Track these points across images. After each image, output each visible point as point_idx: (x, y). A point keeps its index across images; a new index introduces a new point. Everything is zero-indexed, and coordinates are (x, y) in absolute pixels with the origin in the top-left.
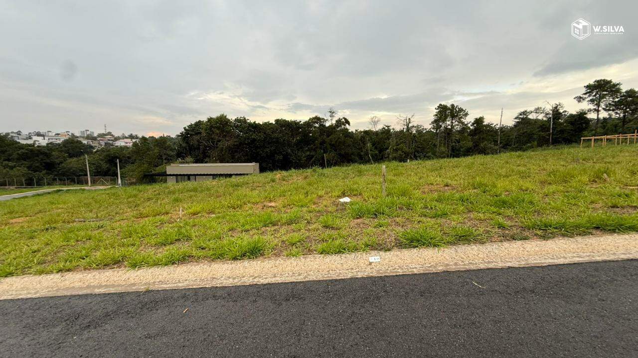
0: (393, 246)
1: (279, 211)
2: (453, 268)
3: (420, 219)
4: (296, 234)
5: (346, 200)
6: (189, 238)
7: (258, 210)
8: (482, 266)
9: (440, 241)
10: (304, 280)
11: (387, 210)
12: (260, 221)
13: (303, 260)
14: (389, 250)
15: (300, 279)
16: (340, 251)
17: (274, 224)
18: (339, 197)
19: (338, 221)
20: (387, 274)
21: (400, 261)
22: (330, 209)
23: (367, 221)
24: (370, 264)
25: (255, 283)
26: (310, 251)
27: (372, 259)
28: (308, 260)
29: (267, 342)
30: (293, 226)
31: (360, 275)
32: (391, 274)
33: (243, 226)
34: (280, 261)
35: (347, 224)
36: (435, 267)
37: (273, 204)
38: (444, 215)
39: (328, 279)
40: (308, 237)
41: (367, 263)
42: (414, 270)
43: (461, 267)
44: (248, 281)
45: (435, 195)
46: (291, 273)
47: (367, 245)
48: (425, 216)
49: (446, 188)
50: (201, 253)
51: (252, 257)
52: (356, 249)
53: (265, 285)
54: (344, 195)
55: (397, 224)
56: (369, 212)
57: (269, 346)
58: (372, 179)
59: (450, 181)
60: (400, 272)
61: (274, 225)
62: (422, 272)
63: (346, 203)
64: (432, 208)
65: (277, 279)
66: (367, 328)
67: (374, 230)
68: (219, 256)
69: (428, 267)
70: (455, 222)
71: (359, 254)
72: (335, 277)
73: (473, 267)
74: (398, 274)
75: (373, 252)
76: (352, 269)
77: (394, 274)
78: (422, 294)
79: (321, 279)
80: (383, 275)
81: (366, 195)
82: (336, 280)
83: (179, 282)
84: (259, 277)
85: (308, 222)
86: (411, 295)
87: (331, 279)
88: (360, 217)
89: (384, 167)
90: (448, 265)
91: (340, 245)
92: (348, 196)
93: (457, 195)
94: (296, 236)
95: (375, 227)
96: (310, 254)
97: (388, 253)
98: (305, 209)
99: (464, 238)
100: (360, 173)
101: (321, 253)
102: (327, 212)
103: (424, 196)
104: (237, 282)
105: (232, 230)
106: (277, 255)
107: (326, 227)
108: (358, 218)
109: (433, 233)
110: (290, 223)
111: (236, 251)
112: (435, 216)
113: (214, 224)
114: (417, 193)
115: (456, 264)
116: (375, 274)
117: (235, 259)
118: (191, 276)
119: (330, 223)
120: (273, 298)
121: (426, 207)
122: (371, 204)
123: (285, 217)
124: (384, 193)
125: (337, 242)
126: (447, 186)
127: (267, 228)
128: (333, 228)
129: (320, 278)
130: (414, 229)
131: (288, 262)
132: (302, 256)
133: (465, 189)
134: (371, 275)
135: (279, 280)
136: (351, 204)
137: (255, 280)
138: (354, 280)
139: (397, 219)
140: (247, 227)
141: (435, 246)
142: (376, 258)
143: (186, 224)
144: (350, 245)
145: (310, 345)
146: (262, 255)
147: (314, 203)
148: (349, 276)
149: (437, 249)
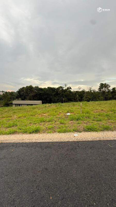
0: (82, 131)
1: (46, 117)
2: (102, 139)
3: (92, 121)
4: (51, 125)
5: (69, 114)
6: (17, 126)
7: (40, 117)
8: (112, 139)
9: (98, 130)
10: (52, 141)
12: (40, 121)
13: (52, 134)
14: (81, 132)
15: (51, 141)
16: (65, 132)
17: (44, 122)
18: (66, 113)
19: (65, 122)
21: (84, 136)
22: (63, 117)
23: (75, 122)
24: (74, 137)
25: (36, 142)
26: (55, 132)
27: (75, 135)
28: (54, 134)
30: (50, 123)
31: (71, 140)
32: (81, 140)
33: (34, 122)
34: (45, 135)
35: (68, 123)
36: (96, 139)
37: (45, 115)
38: (100, 120)
40: (55, 127)
41: (73, 136)
42: (89, 139)
43: (105, 139)
44: (34, 141)
45: (98, 113)
46: (48, 139)
47: (74, 130)
48: (94, 121)
49: (102, 111)
50: (20, 131)
51: (36, 133)
52: (70, 131)
53: (39, 142)
54: (68, 112)
55: (85, 123)
56: (75, 119)
57: (38, 164)
58: (78, 107)
60: (84, 140)
62: (92, 140)
63: (68, 115)
68: (25, 132)
69: (94, 139)
70: (104, 123)
71: (71, 133)
72: (62, 141)
73: (109, 139)
75: (76, 133)
76: (68, 138)
77: (82, 141)
78: (91, 148)
80: (78, 141)
81: (75, 113)
82: (63, 142)
83: (12, 140)
84: (38, 140)
85: (55, 122)
86: (87, 148)
87: (61, 141)
89: (81, 104)
90: (100, 138)
91: (65, 130)
92: (70, 113)
93: (105, 114)
94: (51, 126)
95: (77, 124)
98: (55, 117)
99: (107, 129)
100: (74, 105)
101: (59, 132)
103: (94, 113)
104: (30, 141)
105: (31, 123)
106: (44, 132)
107: (61, 123)
108: (72, 121)
109: (96, 127)
111: (31, 131)
112: (98, 121)
113: (25, 121)
114: (92, 112)
115: (103, 138)
116: (76, 140)
117: (30, 133)
118: (16, 139)
119: (62, 122)
120: (41, 147)
121: (95, 118)
122: (76, 116)
123: (48, 119)
124: (81, 112)
125: (64, 129)
126: (102, 110)
127: (42, 123)
128: (63, 124)
129: (57, 141)
130: (90, 125)
131: (47, 135)
132: (52, 133)
133: (108, 111)
134: (74, 140)
135: (44, 141)
136: (70, 115)
138: (68, 142)
139: (85, 121)
140: (35, 122)
141: (96, 131)
142: (77, 135)
143: (17, 121)
144: (68, 130)
145: (51, 164)
146: (39, 132)
147: (58, 115)
148: (67, 140)
149: (97, 132)
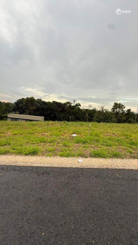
0: (89, 156)
1: (48, 137)
2: (110, 167)
3: (101, 146)
4: (52, 147)
6: (10, 144)
7: (40, 136)
8: (121, 168)
9: (106, 156)
11: (89, 141)
12: (39, 140)
13: (53, 158)
14: (87, 157)
15: (50, 166)
16: (68, 156)
18: (72, 134)
19: (69, 144)
20: (84, 167)
21: (90, 162)
22: (67, 138)
23: (80, 145)
24: (79, 162)
25: (32, 166)
26: (56, 155)
27: (79, 160)
28: (55, 158)
29: (31, 191)
30: (52, 144)
31: (74, 167)
32: (86, 167)
33: (32, 142)
34: (43, 158)
35: (73, 145)
36: (103, 166)
37: (46, 134)
38: (110, 145)
39: (61, 167)
40: (56, 149)
41: (77, 162)
42: (95, 167)
43: (113, 167)
44: (29, 164)
45: (108, 137)
46: (47, 163)
47: (79, 155)
48: (103, 145)
49: (113, 135)
50: (13, 151)
51: (33, 155)
52: (74, 156)
53: (36, 167)
54: (74, 133)
55: (92, 147)
56: (82, 141)
58: (86, 128)
59: (115, 132)
60: (90, 167)
61: (45, 142)
62: (98, 168)
63: (74, 137)
64: (106, 142)
65: (41, 165)
66: (72, 189)
67: (83, 149)
68: (20, 153)
69: (101, 166)
70: (114, 149)
71: (75, 158)
72: (64, 166)
73: (117, 168)
74: (88, 168)
75: (80, 158)
76: (71, 164)
77: (87, 168)
78: (96, 177)
79: (58, 167)
81: (82, 134)
82: (64, 168)
83: (2, 162)
84: (34, 163)
85: (58, 143)
86: (92, 177)
88: (78, 143)
89: (90, 124)
90: (108, 166)
91: (68, 153)
92: (76, 134)
93: (116, 138)
96: (56, 156)
97: (86, 159)
98: (58, 137)
99: (116, 156)
100: (82, 125)
101: (60, 156)
102: (66, 139)
103: (104, 137)
104: (25, 164)
105: (28, 143)
106: (43, 155)
107: (64, 145)
108: (77, 143)
109: (104, 152)
110: (51, 142)
111: (27, 152)
112: (107, 146)
113: (21, 139)
114: (102, 136)
115: (111, 166)
116: (80, 167)
117: (26, 155)
118: (7, 160)
119: (66, 144)
120: (37, 173)
121: (104, 142)
122: (83, 138)
123: (49, 140)
124: (89, 134)
126: (114, 134)
127: (42, 144)
128: (67, 146)
130: (98, 150)
131: (47, 158)
132: (53, 156)
133: (120, 136)
134: (78, 167)
135: (42, 165)
136: (76, 137)
137: (33, 164)
138: (71, 168)
139: (92, 145)
140: (34, 142)
141: (104, 158)
142: (81, 160)
143: (10, 138)
144: (72, 154)
145: (48, 194)
146: (37, 154)
147: (62, 135)
148: (70, 166)
149: (105, 159)
